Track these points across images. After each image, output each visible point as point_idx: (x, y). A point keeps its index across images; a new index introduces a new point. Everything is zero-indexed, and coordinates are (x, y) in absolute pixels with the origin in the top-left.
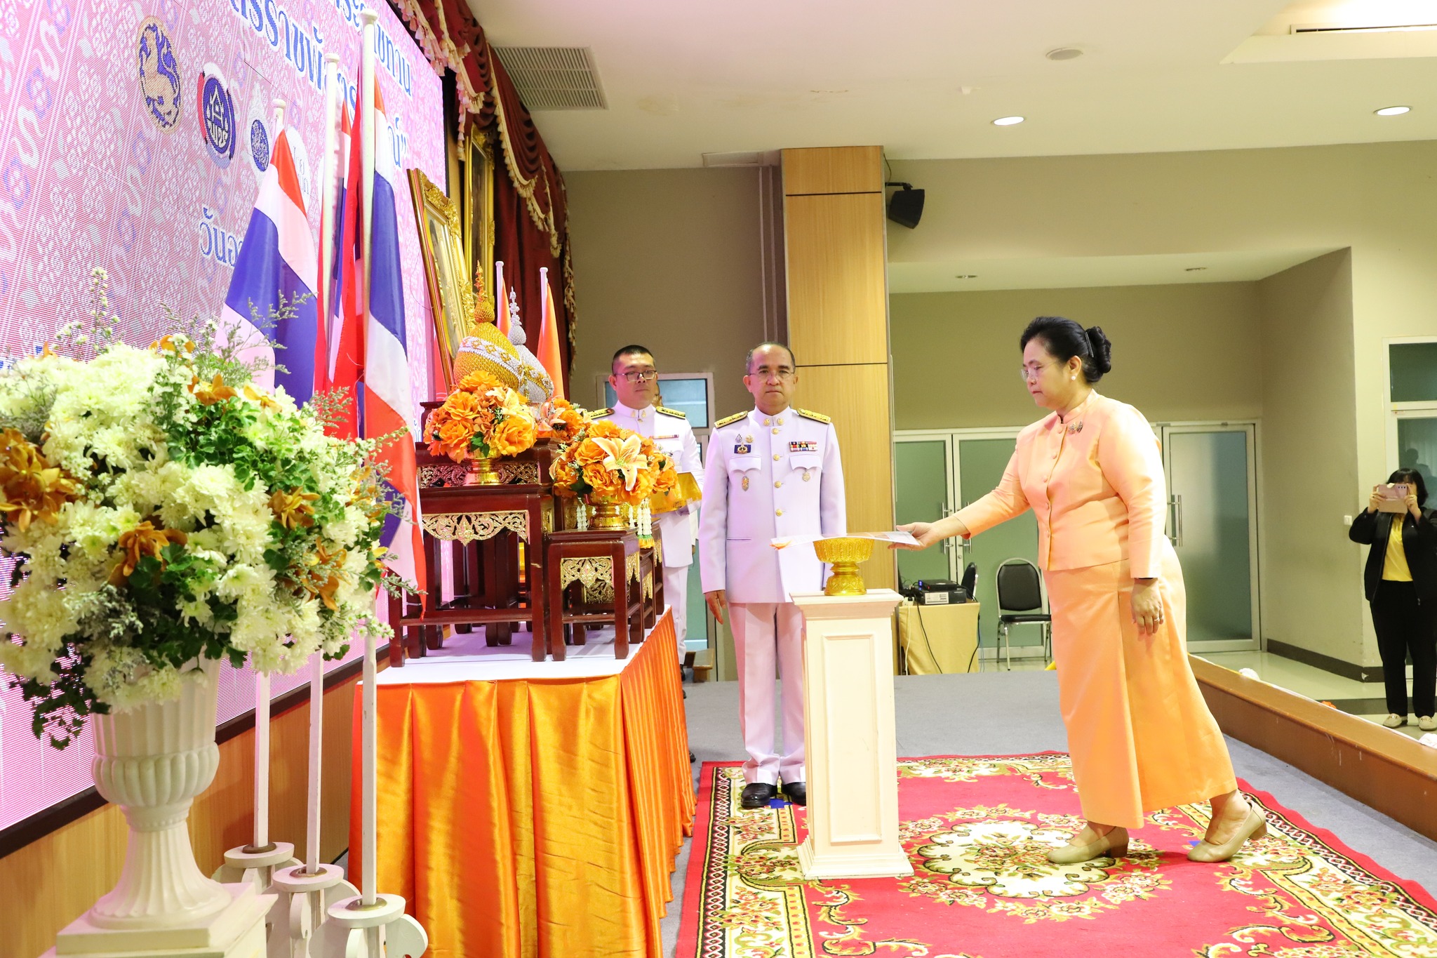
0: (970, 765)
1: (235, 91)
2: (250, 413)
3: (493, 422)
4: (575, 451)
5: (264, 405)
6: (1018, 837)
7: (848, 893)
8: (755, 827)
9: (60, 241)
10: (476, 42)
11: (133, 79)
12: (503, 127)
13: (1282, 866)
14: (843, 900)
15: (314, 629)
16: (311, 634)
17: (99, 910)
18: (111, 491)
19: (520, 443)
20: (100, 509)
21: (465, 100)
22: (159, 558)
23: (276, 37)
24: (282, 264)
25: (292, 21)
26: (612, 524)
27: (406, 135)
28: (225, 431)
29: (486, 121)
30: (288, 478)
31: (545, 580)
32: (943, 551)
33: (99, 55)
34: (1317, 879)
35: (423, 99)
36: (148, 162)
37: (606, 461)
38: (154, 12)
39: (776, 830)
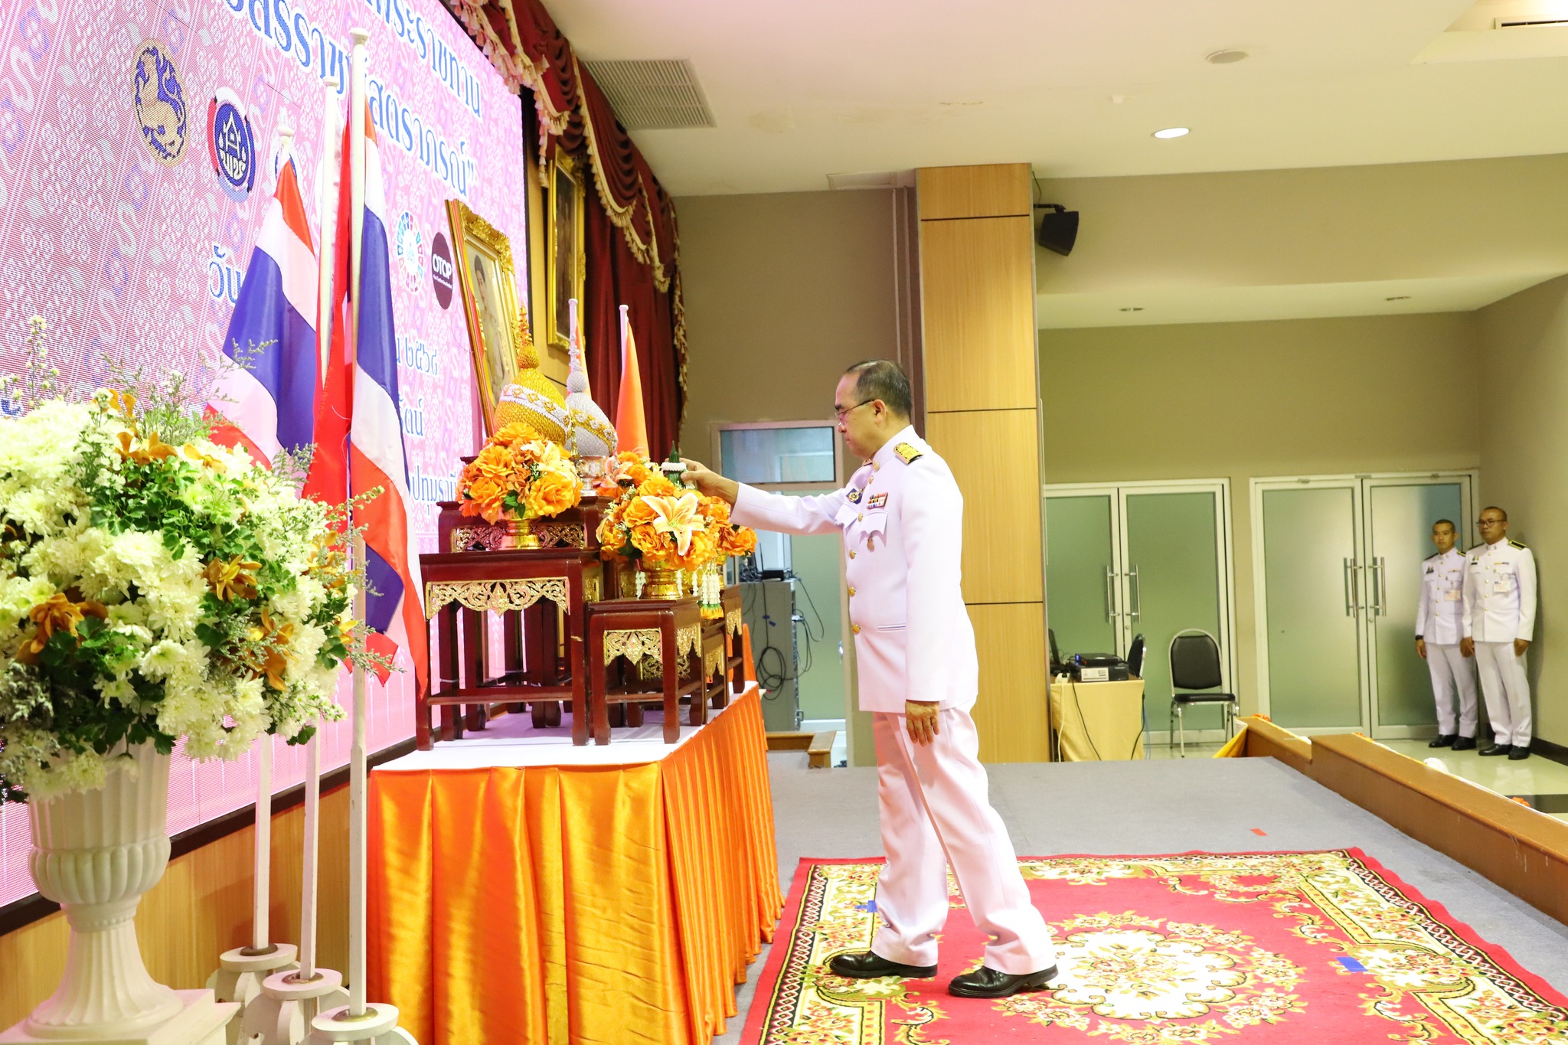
0: (1102, 865)
1: (256, 118)
2: (189, 475)
3: (529, 478)
4: (623, 510)
5: (207, 464)
6: (1139, 950)
7: (933, 1010)
8: (845, 934)
9: (33, 285)
10: (559, 57)
11: (127, 107)
12: (593, 149)
13: (1439, 988)
14: (926, 1018)
15: (256, 712)
16: (252, 717)
17: (35, 1017)
18: (26, 560)
19: (559, 502)
20: (12, 580)
21: (545, 120)
22: (74, 633)
23: (308, 57)
24: (287, 307)
25: (327, 39)
26: (666, 592)
27: (473, 161)
28: (157, 494)
29: (573, 143)
30: (229, 546)
31: (587, 655)
32: (1107, 621)
33: (84, 82)
34: (1478, 1003)
35: (496, 121)
36: (145, 198)
37: (656, 522)
38: (154, 32)
39: (867, 938)
